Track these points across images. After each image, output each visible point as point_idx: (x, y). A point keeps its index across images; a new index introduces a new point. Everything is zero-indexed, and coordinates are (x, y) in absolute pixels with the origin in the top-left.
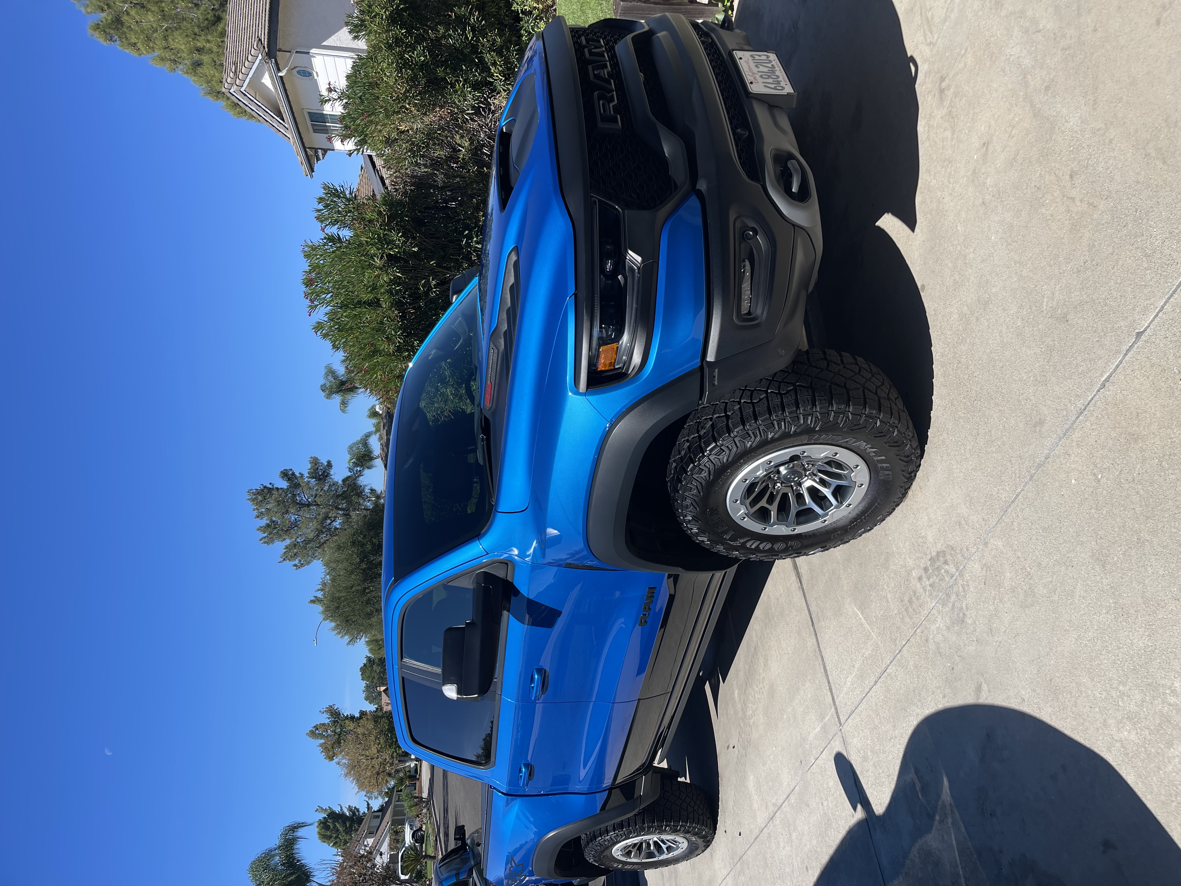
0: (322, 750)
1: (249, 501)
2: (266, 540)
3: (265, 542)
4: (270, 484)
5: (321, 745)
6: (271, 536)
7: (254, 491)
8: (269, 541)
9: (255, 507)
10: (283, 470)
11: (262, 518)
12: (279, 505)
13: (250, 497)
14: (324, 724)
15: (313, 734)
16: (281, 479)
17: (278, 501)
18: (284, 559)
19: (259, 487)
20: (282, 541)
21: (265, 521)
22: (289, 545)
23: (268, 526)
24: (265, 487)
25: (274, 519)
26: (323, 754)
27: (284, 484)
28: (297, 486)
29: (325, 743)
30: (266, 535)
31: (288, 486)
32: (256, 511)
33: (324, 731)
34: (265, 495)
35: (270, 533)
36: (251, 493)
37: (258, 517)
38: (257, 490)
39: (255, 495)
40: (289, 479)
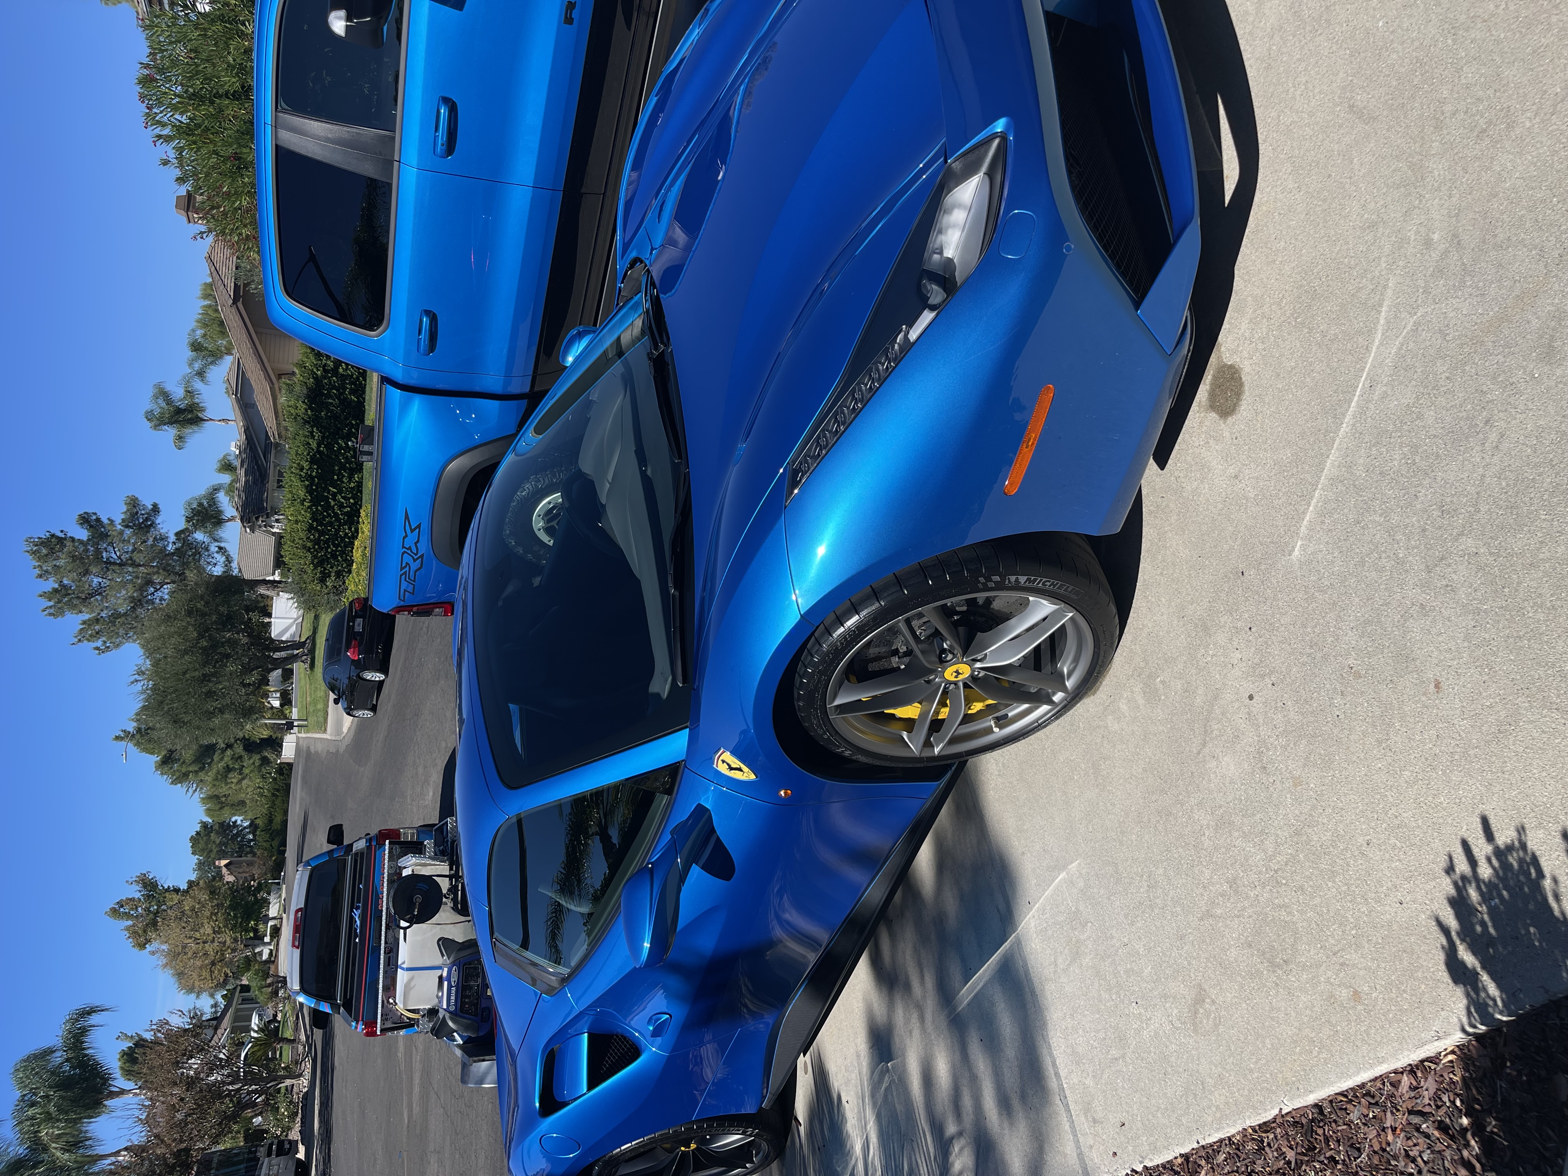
0: (128, 935)
1: (27, 553)
2: (52, 611)
3: (50, 614)
4: (62, 531)
5: (127, 929)
6: (60, 605)
7: (36, 540)
8: (57, 612)
9: (37, 564)
10: (82, 513)
11: (47, 579)
12: (74, 561)
13: (30, 548)
14: (132, 900)
15: (115, 912)
16: (78, 527)
17: (73, 557)
18: (80, 640)
19: (44, 535)
20: (77, 614)
21: (51, 584)
22: (89, 620)
23: (56, 591)
24: (53, 536)
25: (65, 582)
26: (131, 940)
27: (83, 534)
28: (104, 536)
29: (133, 926)
30: (52, 603)
31: (89, 536)
32: (37, 569)
33: (132, 909)
34: (52, 546)
35: (59, 602)
36: (30, 542)
37: (40, 576)
38: (39, 538)
39: (36, 545)
40: (91, 526)
